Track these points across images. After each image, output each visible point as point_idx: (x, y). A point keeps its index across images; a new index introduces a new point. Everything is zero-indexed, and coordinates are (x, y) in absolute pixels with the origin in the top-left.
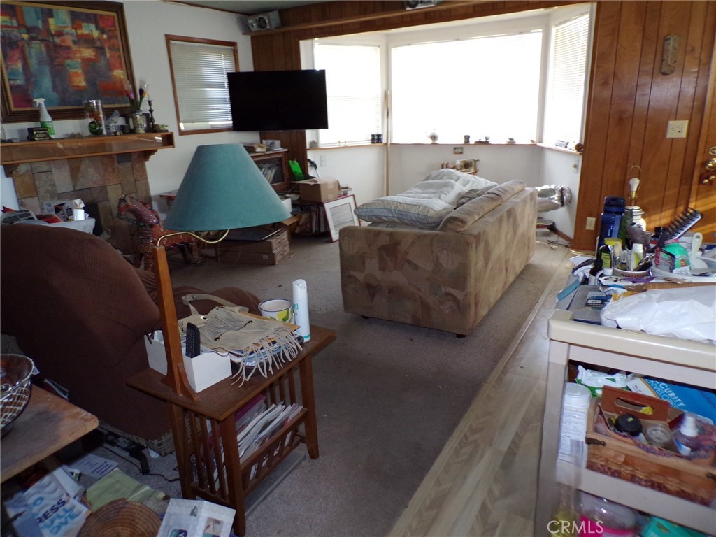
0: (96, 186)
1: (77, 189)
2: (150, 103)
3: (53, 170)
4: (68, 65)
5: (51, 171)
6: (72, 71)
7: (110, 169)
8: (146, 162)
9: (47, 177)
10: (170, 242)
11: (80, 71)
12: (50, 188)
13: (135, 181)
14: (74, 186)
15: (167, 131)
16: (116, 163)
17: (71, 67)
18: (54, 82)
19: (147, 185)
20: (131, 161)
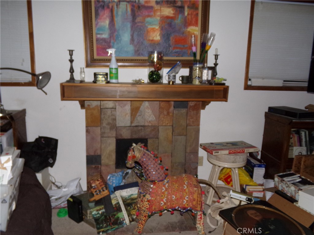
0: (150, 125)
1: (133, 125)
2: (216, 57)
3: (117, 107)
4: (147, 22)
5: (116, 108)
6: (150, 27)
7: (165, 113)
8: (202, 111)
9: (111, 112)
10: (169, 204)
11: (157, 27)
12: (111, 122)
13: (187, 126)
14: (131, 122)
15: (224, 84)
16: (172, 108)
17: (150, 24)
18: (132, 36)
19: (198, 131)
20: (187, 108)
